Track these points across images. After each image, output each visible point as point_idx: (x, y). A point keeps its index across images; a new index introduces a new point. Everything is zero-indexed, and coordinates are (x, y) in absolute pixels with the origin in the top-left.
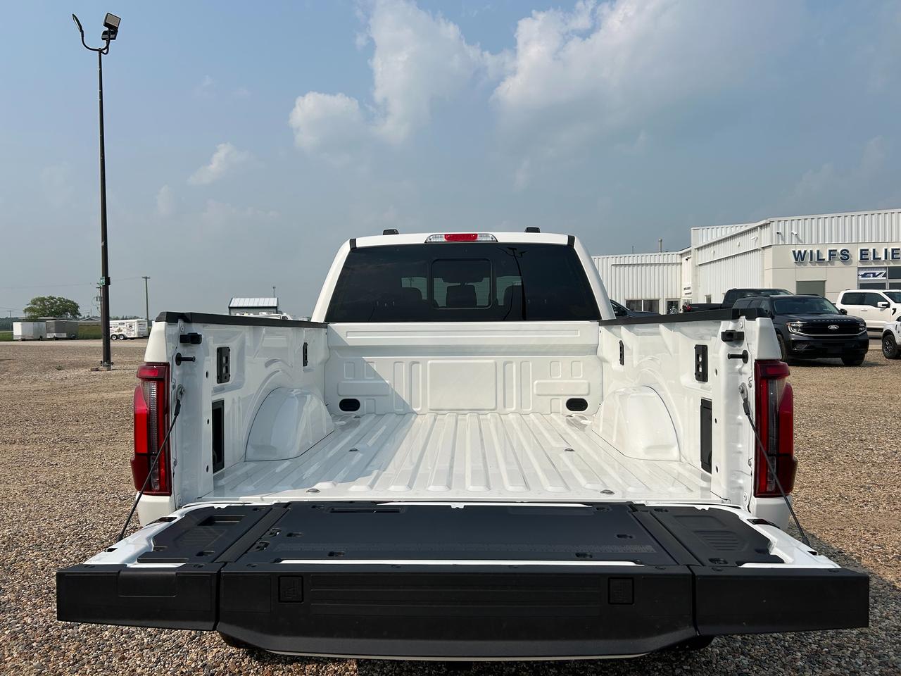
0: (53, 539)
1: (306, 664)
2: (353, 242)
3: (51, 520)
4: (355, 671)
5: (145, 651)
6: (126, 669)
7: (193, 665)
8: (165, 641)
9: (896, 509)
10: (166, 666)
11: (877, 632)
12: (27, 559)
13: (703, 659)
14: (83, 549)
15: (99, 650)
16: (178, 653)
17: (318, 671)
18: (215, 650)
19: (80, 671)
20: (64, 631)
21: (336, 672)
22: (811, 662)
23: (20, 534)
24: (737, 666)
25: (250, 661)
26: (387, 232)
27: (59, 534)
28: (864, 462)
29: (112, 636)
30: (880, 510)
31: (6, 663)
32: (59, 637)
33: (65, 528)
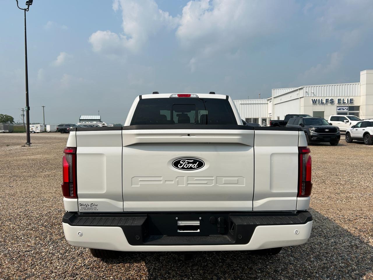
0: (15, 217)
1: (125, 264)
2: (140, 97)
3: (14, 209)
4: (145, 266)
5: (60, 260)
6: (53, 267)
7: (80, 265)
8: (67, 256)
9: (349, 202)
10: (69, 265)
11: (341, 248)
12: (6, 225)
13: (277, 258)
14: (29, 221)
15: (41, 260)
16: (74, 261)
17: (130, 266)
18: (88, 259)
19: (34, 268)
20: (26, 253)
21: (137, 266)
22: (316, 259)
23: (2, 215)
24: (289, 260)
25: (103, 263)
26: (154, 93)
27: (18, 215)
28: (337, 184)
29: (46, 255)
30: (343, 202)
31: (3, 266)
32: (24, 255)
33: (20, 212)
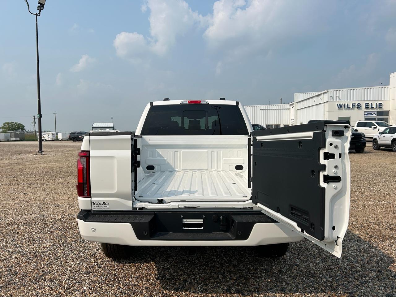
0: (31, 221)
1: (136, 263)
2: (152, 103)
3: (29, 214)
4: (154, 266)
5: (74, 260)
6: (68, 266)
7: (93, 264)
8: (81, 256)
10: (83, 264)
11: (348, 252)
12: (22, 229)
13: (283, 260)
14: (44, 225)
15: (56, 259)
16: (87, 260)
17: (140, 266)
18: (101, 259)
19: (50, 267)
20: (42, 253)
21: (147, 266)
22: (322, 261)
23: (17, 220)
24: (295, 262)
25: (114, 263)
26: (165, 100)
27: (33, 219)
29: (61, 255)
30: (359, 209)
31: (21, 264)
32: (40, 255)
33: (35, 217)
